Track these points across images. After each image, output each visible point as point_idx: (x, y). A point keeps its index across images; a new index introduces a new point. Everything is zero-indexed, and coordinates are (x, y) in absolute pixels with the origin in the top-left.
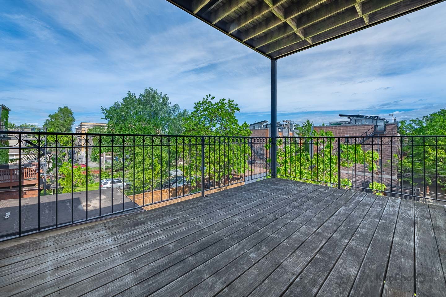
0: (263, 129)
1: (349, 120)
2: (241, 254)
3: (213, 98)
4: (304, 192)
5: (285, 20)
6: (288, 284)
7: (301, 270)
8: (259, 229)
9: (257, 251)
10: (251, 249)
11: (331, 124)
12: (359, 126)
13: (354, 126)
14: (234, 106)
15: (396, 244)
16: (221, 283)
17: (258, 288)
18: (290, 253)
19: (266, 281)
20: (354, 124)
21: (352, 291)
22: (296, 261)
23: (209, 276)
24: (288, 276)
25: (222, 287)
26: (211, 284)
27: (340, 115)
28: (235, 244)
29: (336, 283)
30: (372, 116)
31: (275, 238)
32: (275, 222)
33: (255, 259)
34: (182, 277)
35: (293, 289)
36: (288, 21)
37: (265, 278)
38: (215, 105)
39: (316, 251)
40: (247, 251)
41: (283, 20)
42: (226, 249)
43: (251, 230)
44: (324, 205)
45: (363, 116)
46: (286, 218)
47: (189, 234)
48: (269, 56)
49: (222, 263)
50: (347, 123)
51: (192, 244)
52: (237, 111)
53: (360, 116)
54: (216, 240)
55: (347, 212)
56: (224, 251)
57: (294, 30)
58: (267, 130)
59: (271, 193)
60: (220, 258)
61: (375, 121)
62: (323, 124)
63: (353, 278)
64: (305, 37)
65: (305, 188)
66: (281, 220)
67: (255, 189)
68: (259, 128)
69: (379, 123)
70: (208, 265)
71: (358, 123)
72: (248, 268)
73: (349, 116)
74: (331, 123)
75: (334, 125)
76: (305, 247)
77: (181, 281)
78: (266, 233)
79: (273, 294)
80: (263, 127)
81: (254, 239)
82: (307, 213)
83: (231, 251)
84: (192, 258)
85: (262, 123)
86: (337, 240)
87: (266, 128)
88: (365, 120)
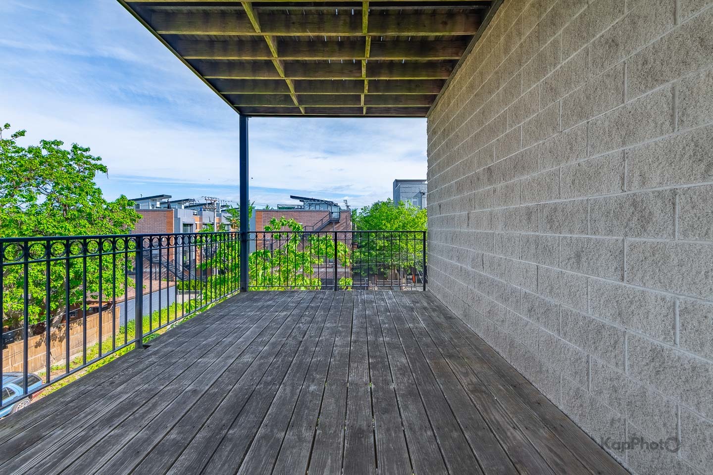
0: (158, 211)
1: (302, 203)
2: (298, 393)
3: (22, 133)
4: (304, 303)
5: (285, 78)
6: (369, 394)
7: (369, 377)
8: (291, 359)
9: (313, 381)
10: (305, 383)
11: (279, 208)
12: (314, 211)
13: (308, 211)
14: (93, 162)
15: (413, 329)
16: (307, 429)
17: (348, 412)
18: (347, 369)
19: (349, 403)
20: (307, 209)
21: (414, 374)
22: (358, 373)
23: (284, 433)
24: (363, 389)
25: (312, 433)
26: (296, 437)
27: (292, 197)
28: (279, 388)
29: (401, 374)
30: (327, 201)
31: (319, 362)
32: (303, 346)
33: (319, 390)
34: (248, 454)
35: (377, 396)
36: (288, 81)
37: (345, 401)
38: (30, 152)
39: (367, 357)
40: (302, 388)
41: (282, 76)
42: (274, 398)
43: (283, 364)
44: (336, 312)
45: (318, 200)
46: (311, 337)
47: (189, 408)
48: (239, 109)
49: (284, 412)
50: (299, 207)
51: (210, 416)
52: (98, 173)
53: (314, 200)
54: (246, 394)
55: (361, 313)
56: (273, 400)
57: (290, 92)
58: (170, 211)
59: (262, 313)
60: (275, 410)
61: (330, 207)
62: (267, 207)
63: (407, 365)
64: (299, 105)
65: (301, 297)
66: (305, 340)
67: (232, 313)
68: (151, 208)
69: (334, 209)
70: (270, 424)
71: (312, 208)
72: (320, 401)
73: (302, 199)
74: (279, 206)
75: (283, 209)
76: (355, 358)
77: (251, 459)
78: (304, 360)
79: (365, 408)
80: (158, 205)
81: (297, 372)
82: (328, 325)
83: (281, 396)
84: (235, 430)
85: (157, 199)
86: (374, 341)
87: (168, 208)
88: (319, 204)
